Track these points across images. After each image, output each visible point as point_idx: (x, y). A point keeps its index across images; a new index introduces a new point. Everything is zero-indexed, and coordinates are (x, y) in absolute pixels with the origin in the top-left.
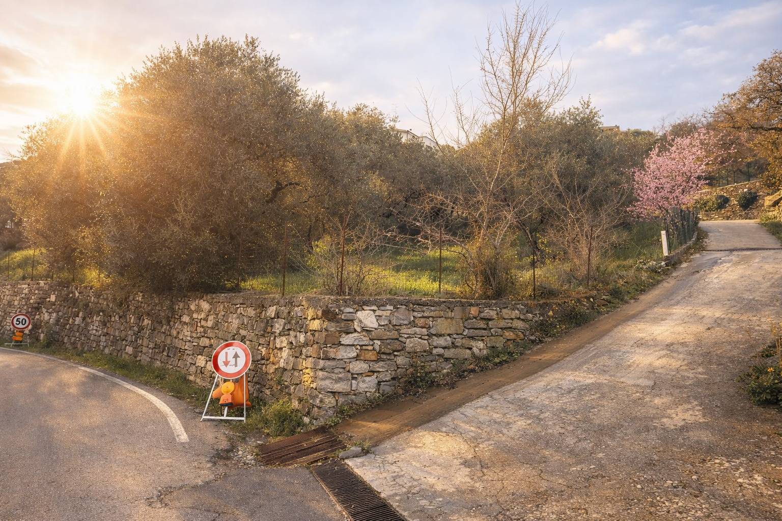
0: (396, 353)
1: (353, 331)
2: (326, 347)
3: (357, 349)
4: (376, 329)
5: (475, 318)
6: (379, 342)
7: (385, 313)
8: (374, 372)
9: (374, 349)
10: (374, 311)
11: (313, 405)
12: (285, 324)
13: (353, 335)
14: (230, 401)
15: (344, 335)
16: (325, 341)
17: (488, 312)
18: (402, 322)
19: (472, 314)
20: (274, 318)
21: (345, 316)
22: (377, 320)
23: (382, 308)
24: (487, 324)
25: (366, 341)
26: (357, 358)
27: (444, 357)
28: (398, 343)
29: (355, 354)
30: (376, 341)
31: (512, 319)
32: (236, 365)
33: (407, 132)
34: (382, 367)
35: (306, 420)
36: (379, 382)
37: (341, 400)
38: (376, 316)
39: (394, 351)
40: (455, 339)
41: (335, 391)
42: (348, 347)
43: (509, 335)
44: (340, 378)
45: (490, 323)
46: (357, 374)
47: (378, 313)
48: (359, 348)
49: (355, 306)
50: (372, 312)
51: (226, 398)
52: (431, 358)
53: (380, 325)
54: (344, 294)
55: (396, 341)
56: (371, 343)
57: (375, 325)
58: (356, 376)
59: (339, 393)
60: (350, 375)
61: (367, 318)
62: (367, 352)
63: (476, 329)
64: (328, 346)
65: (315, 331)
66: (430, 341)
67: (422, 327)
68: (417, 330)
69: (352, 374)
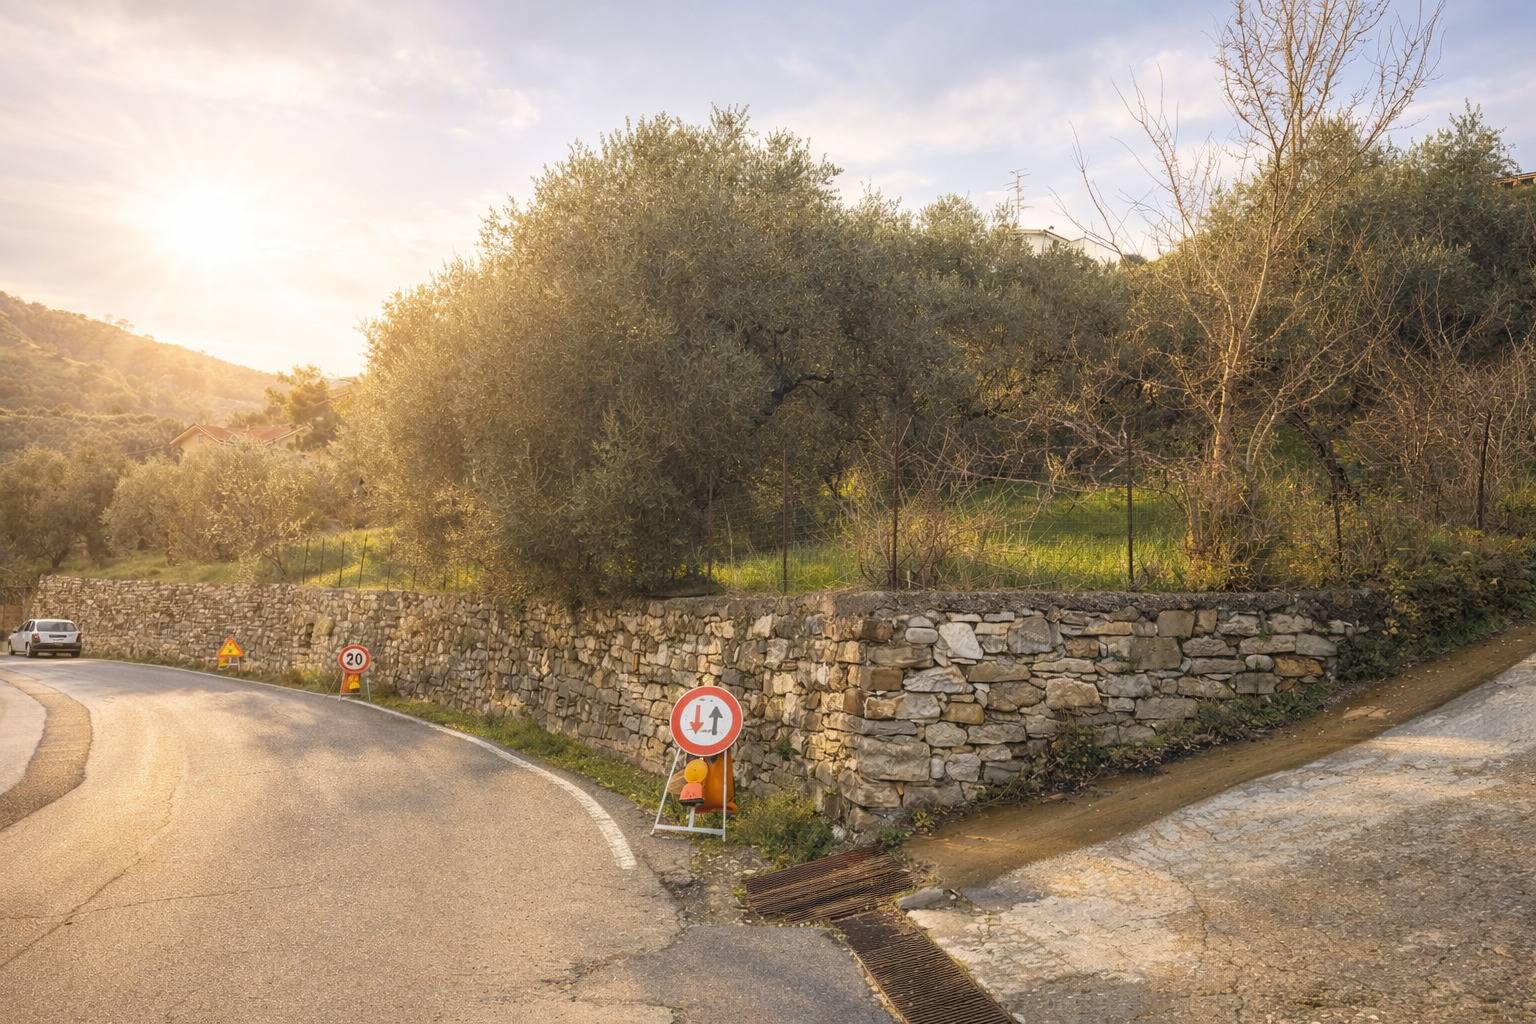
0: (1024, 710)
1: (928, 664)
2: (876, 696)
3: (939, 700)
4: (978, 661)
5: (1210, 634)
6: (986, 688)
7: (996, 629)
8: (974, 746)
9: (976, 701)
10: (973, 624)
11: (851, 802)
12: (789, 649)
13: (932, 672)
14: (699, 796)
15: (911, 673)
16: (873, 684)
17: (1236, 623)
18: (1036, 647)
19: (1201, 626)
20: (770, 638)
21: (912, 634)
22: (980, 644)
23: (990, 617)
24: (1237, 647)
25: (958, 684)
26: (942, 717)
27: (1137, 716)
28: (1029, 688)
29: (936, 711)
30: (978, 686)
31: (1295, 634)
32: (714, 732)
33: (1044, 234)
34: (995, 736)
35: (838, 832)
36: (983, 763)
37: (909, 797)
38: (977, 635)
39: (1022, 706)
40: (1162, 679)
41: (897, 778)
42: (923, 698)
43: (1290, 667)
44: (905, 754)
45: (1243, 644)
46: (943, 748)
47: (982, 628)
48: (945, 699)
49: (932, 614)
50: (968, 627)
51: (692, 791)
52: (1107, 718)
53: (985, 654)
54: (904, 587)
55: (1025, 684)
56: (970, 688)
57: (978, 654)
58: (939, 751)
59: (905, 783)
60: (926, 748)
61: (959, 637)
62: (960, 706)
63: (1210, 657)
64: (879, 693)
65: (849, 663)
66: (1102, 684)
67: (1083, 657)
68: (1073, 663)
69: (931, 747)
